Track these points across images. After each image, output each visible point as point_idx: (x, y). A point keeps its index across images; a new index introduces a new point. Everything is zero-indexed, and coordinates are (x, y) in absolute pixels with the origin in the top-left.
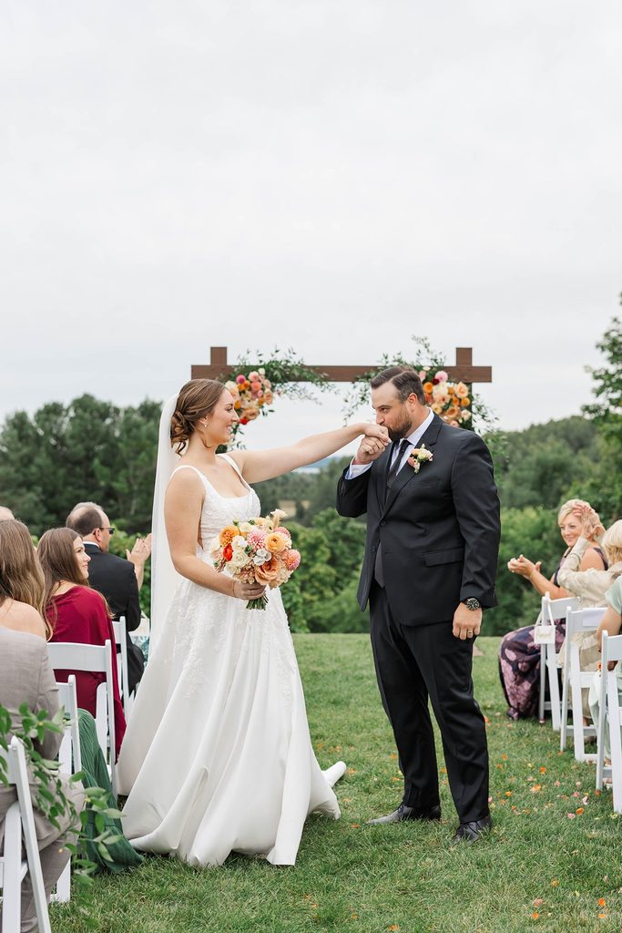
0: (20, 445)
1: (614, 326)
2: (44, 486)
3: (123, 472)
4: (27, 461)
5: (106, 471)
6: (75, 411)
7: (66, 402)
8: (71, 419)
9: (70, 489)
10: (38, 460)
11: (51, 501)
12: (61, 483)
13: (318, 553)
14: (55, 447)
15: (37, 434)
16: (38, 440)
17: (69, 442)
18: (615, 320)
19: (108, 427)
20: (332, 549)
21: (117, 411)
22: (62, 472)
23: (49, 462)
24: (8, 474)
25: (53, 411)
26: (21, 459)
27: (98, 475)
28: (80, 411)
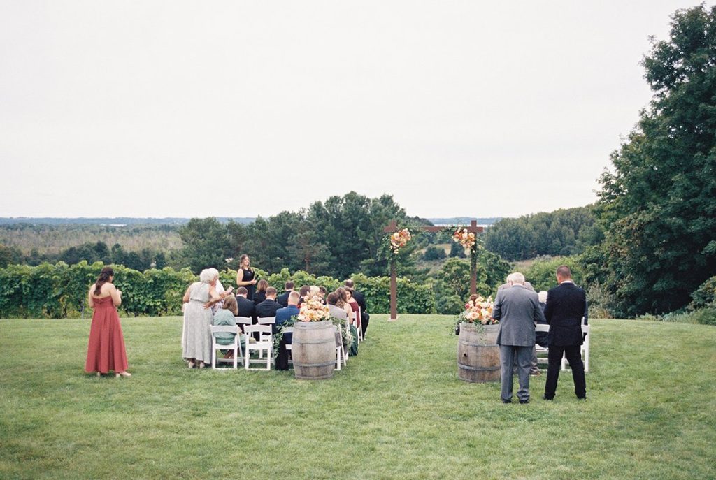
0: (317, 219)
1: (605, 170)
2: (330, 241)
3: (372, 234)
4: (322, 227)
5: (363, 233)
6: (346, 201)
7: (342, 196)
8: (344, 205)
9: (343, 242)
10: (327, 227)
11: (334, 249)
12: (339, 239)
13: (480, 277)
14: (336, 219)
15: (327, 213)
16: (327, 216)
17: (343, 217)
18: (605, 168)
19: (364, 209)
20: (488, 275)
21: (369, 200)
22: (340, 233)
23: (333, 228)
24: (312, 235)
25: (335, 200)
26: (319, 226)
27: (358, 235)
28: (349, 201)
